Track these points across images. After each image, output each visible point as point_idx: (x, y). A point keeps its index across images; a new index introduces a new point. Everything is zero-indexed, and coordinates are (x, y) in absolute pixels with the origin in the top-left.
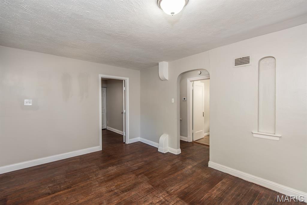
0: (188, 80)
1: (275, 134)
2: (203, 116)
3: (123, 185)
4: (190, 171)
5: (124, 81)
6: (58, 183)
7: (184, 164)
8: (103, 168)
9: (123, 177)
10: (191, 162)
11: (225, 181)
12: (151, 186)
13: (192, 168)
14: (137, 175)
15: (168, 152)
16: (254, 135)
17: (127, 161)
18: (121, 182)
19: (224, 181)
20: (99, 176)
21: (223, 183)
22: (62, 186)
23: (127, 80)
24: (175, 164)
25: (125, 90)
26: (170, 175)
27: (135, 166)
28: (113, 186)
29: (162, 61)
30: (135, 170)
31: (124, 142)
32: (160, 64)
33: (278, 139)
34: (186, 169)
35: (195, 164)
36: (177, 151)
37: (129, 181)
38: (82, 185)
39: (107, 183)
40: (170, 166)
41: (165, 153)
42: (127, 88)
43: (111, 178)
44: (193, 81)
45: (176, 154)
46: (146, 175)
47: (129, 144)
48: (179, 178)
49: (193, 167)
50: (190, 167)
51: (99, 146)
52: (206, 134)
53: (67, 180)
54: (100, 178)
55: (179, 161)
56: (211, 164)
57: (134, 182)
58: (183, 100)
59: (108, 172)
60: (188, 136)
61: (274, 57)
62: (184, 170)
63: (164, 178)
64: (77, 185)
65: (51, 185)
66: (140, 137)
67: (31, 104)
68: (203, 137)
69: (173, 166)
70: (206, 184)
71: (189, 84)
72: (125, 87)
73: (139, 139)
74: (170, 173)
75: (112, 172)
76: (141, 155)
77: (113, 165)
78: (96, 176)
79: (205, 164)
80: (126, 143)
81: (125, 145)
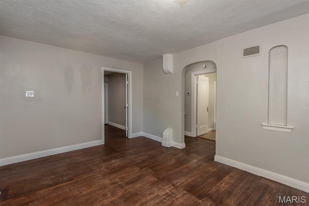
0: (193, 74)
1: (286, 126)
2: (208, 111)
3: (127, 177)
4: (196, 165)
5: (127, 75)
6: (61, 175)
7: (188, 158)
8: (106, 161)
9: (127, 170)
10: (196, 156)
11: (233, 175)
12: (156, 179)
13: (197, 162)
14: (141, 168)
15: (172, 146)
16: (264, 127)
17: (131, 155)
18: (125, 174)
19: (231, 174)
20: (102, 169)
21: (231, 177)
22: (64, 178)
23: (130, 74)
24: (180, 158)
25: (128, 84)
26: (175, 168)
27: (139, 159)
28: (117, 178)
29: (166, 53)
30: (139, 163)
31: (127, 136)
32: (164, 56)
33: (290, 131)
34: (191, 162)
35: (201, 158)
36: (181, 145)
37: (133, 174)
38: (85, 177)
39: (111, 175)
40: (174, 160)
41: (169, 147)
42: (130, 81)
43: (114, 171)
44: (198, 75)
45: (180, 148)
46: (150, 168)
47: (131, 138)
48: (184, 171)
49: (199, 161)
50: (195, 161)
51: (102, 140)
52: (210, 129)
53: (69, 172)
54: (102, 170)
55: (184, 155)
56: (218, 158)
57: (138, 174)
58: (187, 94)
59: (111, 164)
60: (192, 131)
61: (286, 46)
62: (189, 164)
63: (169, 171)
64: (80, 178)
65: (53, 177)
66: (143, 132)
67: (33, 96)
68: (208, 132)
69: (178, 160)
70: (214, 178)
71: (194, 78)
72: (128, 80)
73: (142, 134)
74: (175, 166)
75: (116, 165)
76: (145, 149)
77: (116, 158)
78: (99, 169)
79: (211, 158)
80: (129, 137)
81: (128, 140)
